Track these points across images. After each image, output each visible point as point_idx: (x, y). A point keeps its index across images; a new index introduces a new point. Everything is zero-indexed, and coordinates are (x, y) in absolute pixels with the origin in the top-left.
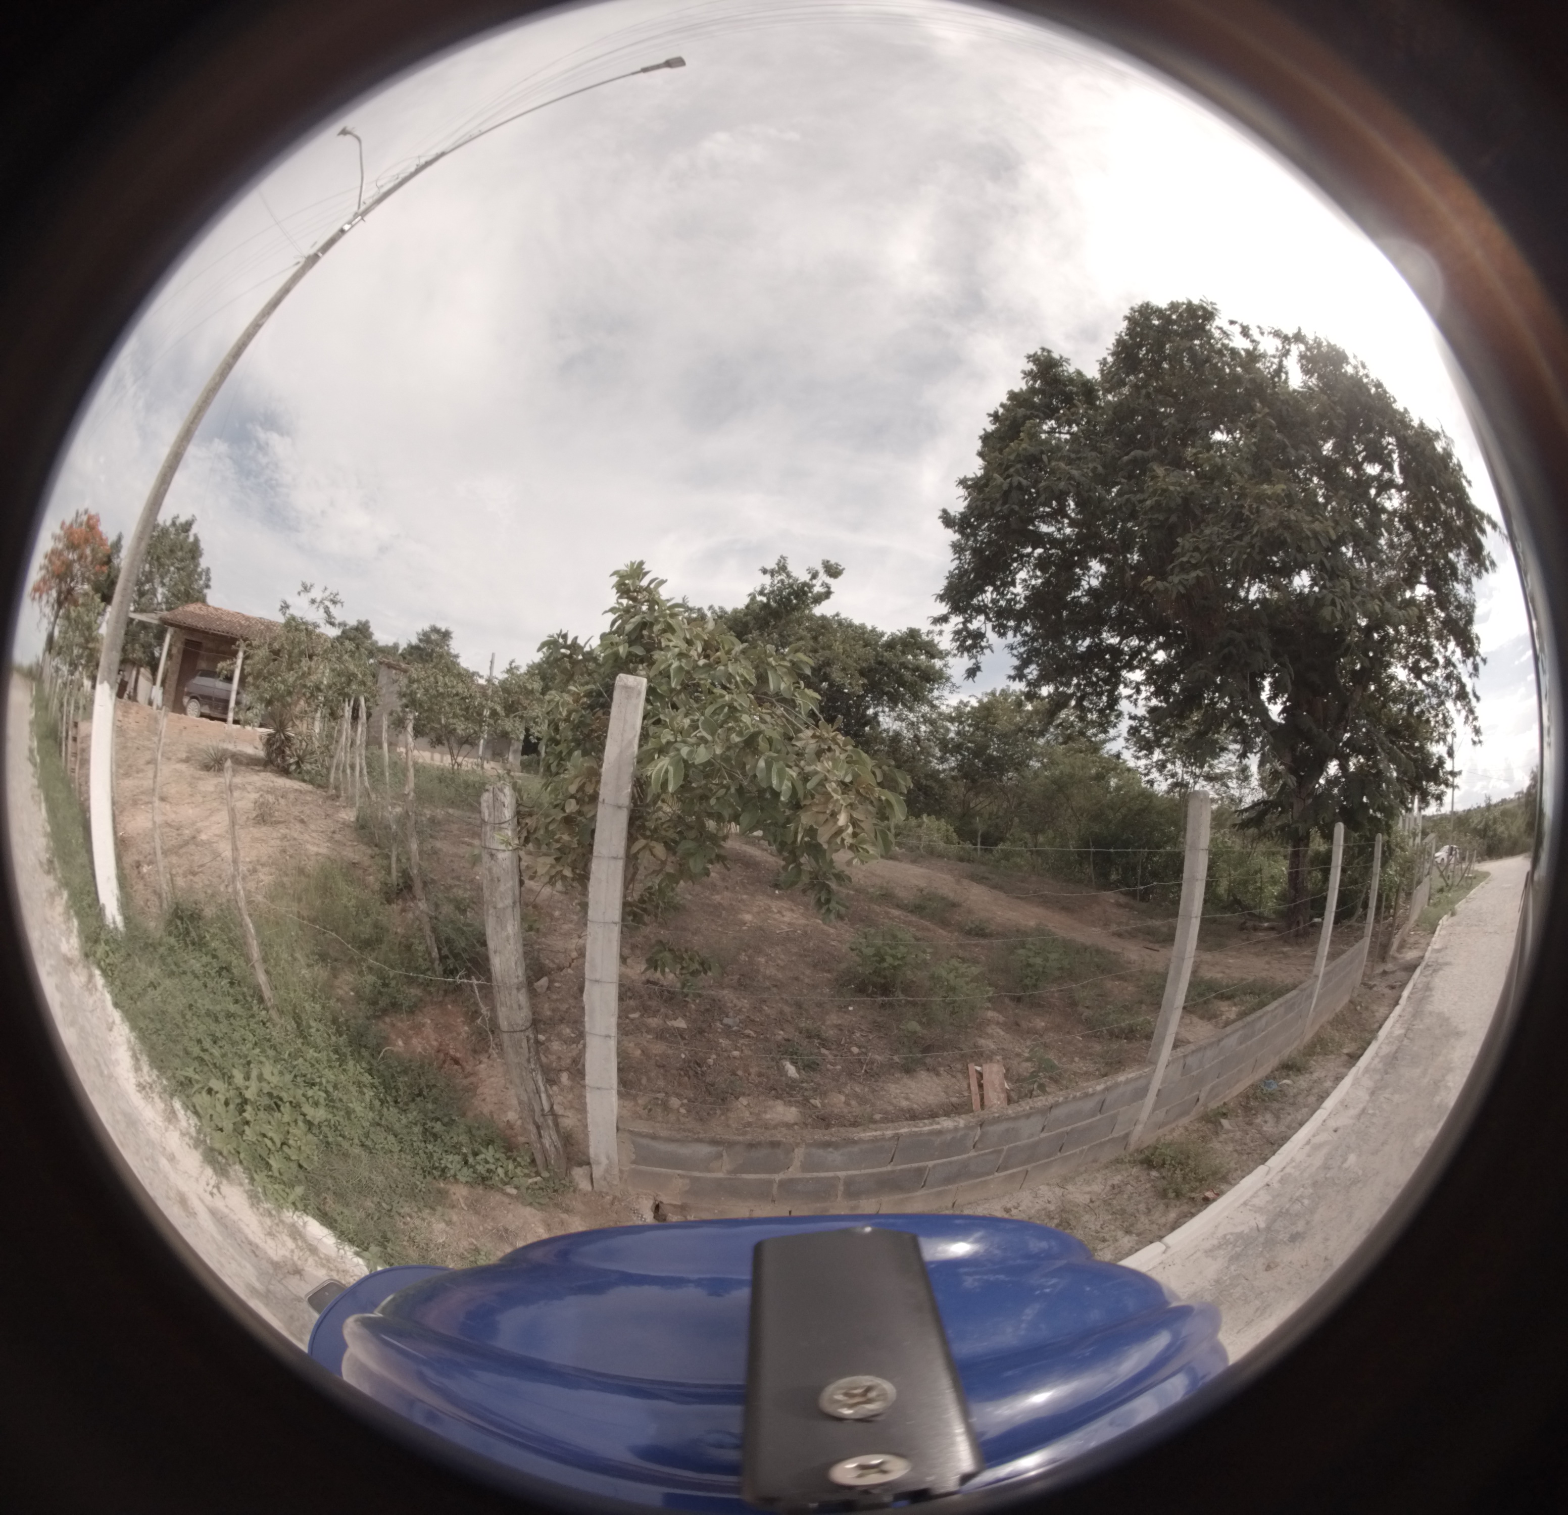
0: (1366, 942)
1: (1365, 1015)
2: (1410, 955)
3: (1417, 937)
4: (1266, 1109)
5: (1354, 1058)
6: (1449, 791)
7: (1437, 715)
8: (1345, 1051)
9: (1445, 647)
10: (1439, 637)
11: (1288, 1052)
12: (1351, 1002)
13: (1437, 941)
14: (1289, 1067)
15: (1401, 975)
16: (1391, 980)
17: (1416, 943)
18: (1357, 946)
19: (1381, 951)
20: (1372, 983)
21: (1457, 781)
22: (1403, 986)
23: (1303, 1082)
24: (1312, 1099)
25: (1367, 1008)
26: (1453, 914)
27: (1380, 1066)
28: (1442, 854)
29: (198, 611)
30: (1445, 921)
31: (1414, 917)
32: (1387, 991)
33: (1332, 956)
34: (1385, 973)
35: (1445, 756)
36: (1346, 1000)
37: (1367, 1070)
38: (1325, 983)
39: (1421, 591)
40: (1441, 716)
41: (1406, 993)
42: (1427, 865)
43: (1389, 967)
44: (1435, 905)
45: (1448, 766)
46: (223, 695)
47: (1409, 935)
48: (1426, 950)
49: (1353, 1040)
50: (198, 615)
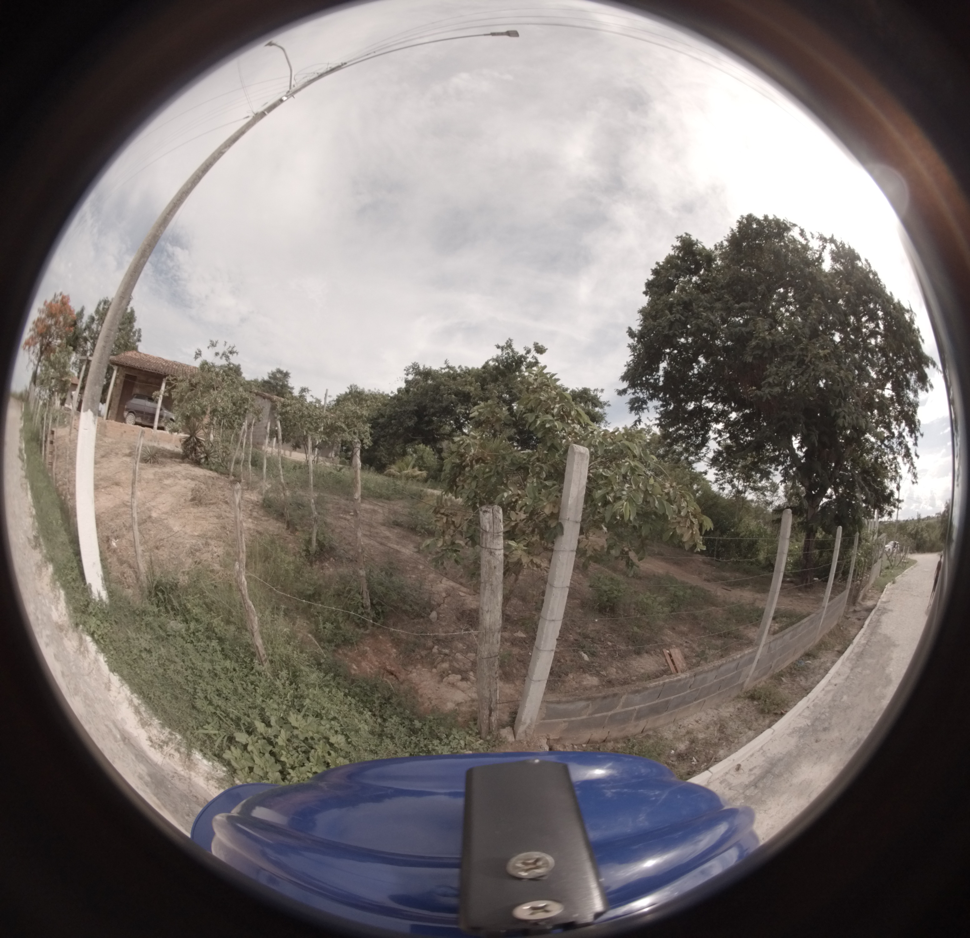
0: (847, 592)
1: (845, 632)
2: (869, 603)
3: (873, 594)
4: (801, 674)
5: (841, 653)
6: (896, 510)
7: (891, 465)
8: (836, 649)
9: (899, 426)
10: (896, 419)
11: (809, 646)
12: (838, 625)
13: (884, 597)
14: (809, 655)
15: (864, 613)
16: (858, 615)
17: (872, 597)
18: (842, 594)
19: (853, 599)
20: (848, 616)
21: (900, 505)
22: (865, 619)
23: (816, 663)
24: (822, 671)
25: (846, 629)
26: (894, 583)
27: (854, 657)
28: (889, 546)
29: (134, 356)
30: (889, 586)
31: (872, 581)
32: (856, 621)
33: (831, 599)
34: (855, 611)
35: (895, 490)
36: (835, 623)
37: (848, 659)
38: (827, 612)
39: (888, 392)
40: (894, 466)
41: (867, 622)
42: (880, 552)
43: (858, 608)
44: (883, 576)
45: (896, 496)
46: (151, 411)
47: (868, 592)
48: (877, 601)
49: (840, 644)
50: (135, 359)
